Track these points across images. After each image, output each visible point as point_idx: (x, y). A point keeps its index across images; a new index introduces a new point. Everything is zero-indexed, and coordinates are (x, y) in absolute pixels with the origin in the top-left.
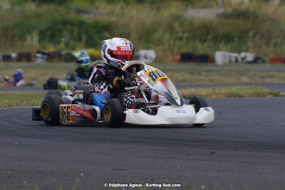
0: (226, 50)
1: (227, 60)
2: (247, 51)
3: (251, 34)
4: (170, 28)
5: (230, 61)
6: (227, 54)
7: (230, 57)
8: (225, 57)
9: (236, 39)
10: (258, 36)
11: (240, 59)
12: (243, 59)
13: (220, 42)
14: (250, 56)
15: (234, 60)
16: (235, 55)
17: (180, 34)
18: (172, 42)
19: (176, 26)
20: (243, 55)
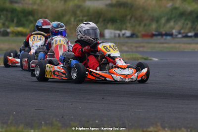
0: (112, 29)
1: (113, 35)
2: (126, 29)
3: (129, 18)
4: (74, 14)
5: (115, 36)
6: (113, 31)
7: (115, 33)
8: (111, 33)
9: (118, 21)
10: (133, 19)
11: (121, 35)
12: (123, 35)
13: (108, 23)
14: (128, 33)
15: (117, 35)
16: (118, 32)
17: (81, 18)
18: (75, 23)
19: (78, 12)
20: (123, 32)
